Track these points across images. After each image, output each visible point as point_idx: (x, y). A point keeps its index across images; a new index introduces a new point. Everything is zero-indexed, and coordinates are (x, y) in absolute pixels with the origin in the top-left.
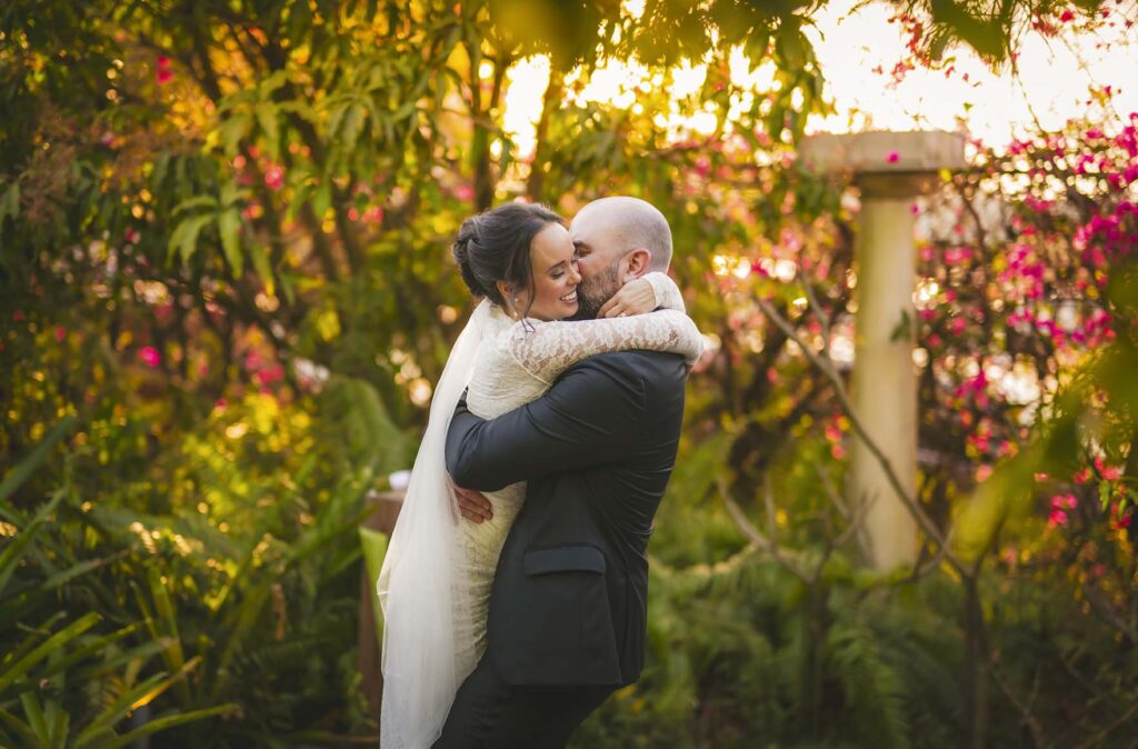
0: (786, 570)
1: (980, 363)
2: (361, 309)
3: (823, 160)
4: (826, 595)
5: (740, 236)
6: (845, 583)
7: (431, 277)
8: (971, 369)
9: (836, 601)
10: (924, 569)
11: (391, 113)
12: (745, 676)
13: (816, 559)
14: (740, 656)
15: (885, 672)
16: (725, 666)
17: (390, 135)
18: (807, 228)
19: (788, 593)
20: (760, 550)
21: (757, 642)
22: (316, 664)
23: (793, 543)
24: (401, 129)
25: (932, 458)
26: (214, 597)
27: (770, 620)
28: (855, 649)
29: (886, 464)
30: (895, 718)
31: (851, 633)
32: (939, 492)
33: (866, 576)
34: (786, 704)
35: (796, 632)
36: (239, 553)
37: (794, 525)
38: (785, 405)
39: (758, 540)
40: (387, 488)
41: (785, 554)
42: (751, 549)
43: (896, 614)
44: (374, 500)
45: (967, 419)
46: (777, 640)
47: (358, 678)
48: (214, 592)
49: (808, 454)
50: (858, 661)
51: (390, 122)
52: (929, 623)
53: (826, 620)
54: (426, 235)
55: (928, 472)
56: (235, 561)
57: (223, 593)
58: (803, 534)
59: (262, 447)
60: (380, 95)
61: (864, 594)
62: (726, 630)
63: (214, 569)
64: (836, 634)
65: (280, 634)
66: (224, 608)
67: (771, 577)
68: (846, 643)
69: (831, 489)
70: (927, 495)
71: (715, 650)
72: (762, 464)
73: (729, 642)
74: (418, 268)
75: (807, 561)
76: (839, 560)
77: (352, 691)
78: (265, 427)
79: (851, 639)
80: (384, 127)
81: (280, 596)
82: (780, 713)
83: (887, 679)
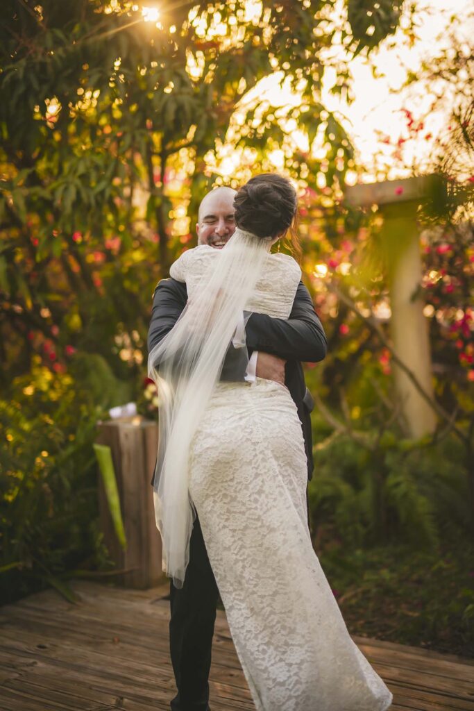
0: (358, 445)
1: (464, 310)
2: (92, 311)
3: (358, 197)
4: (383, 457)
5: (317, 248)
6: (394, 449)
7: (135, 289)
8: (460, 315)
9: (389, 460)
10: (440, 435)
11: (92, 189)
12: (340, 510)
13: (376, 435)
14: (335, 498)
15: (422, 500)
16: (326, 506)
17: (93, 201)
18: (356, 239)
19: (361, 457)
20: (342, 434)
21: (345, 488)
22: (75, 529)
23: (362, 428)
24: (99, 198)
25: (440, 368)
26: (9, 494)
27: (352, 476)
28: (403, 488)
29: (412, 376)
30: (430, 527)
31: (400, 478)
32: (447, 389)
33: (406, 443)
34: (365, 524)
35: (368, 481)
36: (25, 466)
37: (362, 418)
38: (354, 346)
39: (340, 428)
40: (109, 418)
41: (357, 434)
42: (336, 434)
43: (426, 464)
44: (101, 426)
45: (459, 345)
46: (357, 486)
47: (101, 536)
48: (10, 491)
49: (368, 373)
50: (405, 495)
51: (92, 194)
52: (446, 467)
53: (385, 472)
54: (129, 264)
55: (439, 377)
56: (23, 470)
57: (16, 492)
58: (367, 422)
59: (44, 399)
60: (84, 177)
61: (406, 454)
62: (327, 483)
63: (12, 476)
64: (391, 480)
65: (51, 513)
66: (17, 499)
67: (349, 450)
68: (397, 485)
69: (382, 393)
70: (440, 391)
71: (320, 496)
72: (343, 382)
73: (328, 490)
74: (127, 284)
75: (369, 438)
76: (389, 436)
77: (98, 544)
78: (45, 387)
79: (400, 482)
80: (89, 197)
81: (49, 490)
82: (362, 530)
83: (423, 504)
